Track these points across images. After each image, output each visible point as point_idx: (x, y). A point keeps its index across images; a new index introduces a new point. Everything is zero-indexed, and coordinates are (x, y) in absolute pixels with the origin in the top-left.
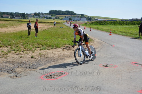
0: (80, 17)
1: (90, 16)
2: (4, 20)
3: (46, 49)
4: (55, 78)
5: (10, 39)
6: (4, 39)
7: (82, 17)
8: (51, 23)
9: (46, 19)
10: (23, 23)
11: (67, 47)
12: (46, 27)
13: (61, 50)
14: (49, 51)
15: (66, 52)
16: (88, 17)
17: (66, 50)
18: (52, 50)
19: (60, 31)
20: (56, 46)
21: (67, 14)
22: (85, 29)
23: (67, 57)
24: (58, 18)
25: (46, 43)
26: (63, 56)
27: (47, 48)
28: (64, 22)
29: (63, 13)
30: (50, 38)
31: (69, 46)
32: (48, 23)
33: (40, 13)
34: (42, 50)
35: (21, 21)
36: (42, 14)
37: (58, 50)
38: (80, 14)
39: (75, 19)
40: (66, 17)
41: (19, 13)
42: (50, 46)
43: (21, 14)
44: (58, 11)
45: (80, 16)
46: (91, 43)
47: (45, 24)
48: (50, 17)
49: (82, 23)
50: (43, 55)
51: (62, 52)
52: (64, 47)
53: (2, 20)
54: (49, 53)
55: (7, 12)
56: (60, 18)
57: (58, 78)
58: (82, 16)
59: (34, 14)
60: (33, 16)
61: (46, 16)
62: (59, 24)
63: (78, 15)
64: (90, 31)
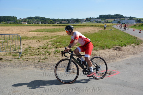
0: (129, 20)
1: (139, 18)
2: (62, 25)
3: (98, 50)
4: (107, 76)
5: (68, 41)
6: (63, 40)
7: (130, 20)
8: (101, 26)
9: (96, 23)
10: (77, 27)
11: (117, 48)
12: (97, 30)
13: (111, 50)
14: (101, 51)
15: (116, 52)
16: (138, 19)
17: (116, 51)
18: (103, 50)
19: (110, 33)
20: (106, 47)
21: (116, 18)
22: (134, 31)
23: (117, 57)
24: (108, 21)
25: (97, 45)
26: (113, 56)
27: (98, 48)
28: (113, 25)
29: (112, 16)
30: (100, 40)
31: (119, 47)
32: (98, 26)
33: (91, 18)
34: (95, 50)
35: (75, 26)
36: (93, 18)
37: (109, 51)
38: (129, 17)
39: (124, 21)
40: (114, 20)
41: (73, 19)
42: (101, 47)
43: (75, 20)
44: (108, 15)
45: (129, 18)
46: (142, 45)
47: (96, 27)
48: (99, 21)
49: (130, 26)
50: (95, 54)
51: (113, 52)
52: (115, 48)
53: (61, 25)
54: (101, 53)
55: (65, 19)
56: (109, 21)
57: (110, 76)
58: (131, 18)
59: (86, 19)
60: (85, 21)
61: (96, 20)
62: (108, 27)
63: (127, 17)
64: (140, 32)
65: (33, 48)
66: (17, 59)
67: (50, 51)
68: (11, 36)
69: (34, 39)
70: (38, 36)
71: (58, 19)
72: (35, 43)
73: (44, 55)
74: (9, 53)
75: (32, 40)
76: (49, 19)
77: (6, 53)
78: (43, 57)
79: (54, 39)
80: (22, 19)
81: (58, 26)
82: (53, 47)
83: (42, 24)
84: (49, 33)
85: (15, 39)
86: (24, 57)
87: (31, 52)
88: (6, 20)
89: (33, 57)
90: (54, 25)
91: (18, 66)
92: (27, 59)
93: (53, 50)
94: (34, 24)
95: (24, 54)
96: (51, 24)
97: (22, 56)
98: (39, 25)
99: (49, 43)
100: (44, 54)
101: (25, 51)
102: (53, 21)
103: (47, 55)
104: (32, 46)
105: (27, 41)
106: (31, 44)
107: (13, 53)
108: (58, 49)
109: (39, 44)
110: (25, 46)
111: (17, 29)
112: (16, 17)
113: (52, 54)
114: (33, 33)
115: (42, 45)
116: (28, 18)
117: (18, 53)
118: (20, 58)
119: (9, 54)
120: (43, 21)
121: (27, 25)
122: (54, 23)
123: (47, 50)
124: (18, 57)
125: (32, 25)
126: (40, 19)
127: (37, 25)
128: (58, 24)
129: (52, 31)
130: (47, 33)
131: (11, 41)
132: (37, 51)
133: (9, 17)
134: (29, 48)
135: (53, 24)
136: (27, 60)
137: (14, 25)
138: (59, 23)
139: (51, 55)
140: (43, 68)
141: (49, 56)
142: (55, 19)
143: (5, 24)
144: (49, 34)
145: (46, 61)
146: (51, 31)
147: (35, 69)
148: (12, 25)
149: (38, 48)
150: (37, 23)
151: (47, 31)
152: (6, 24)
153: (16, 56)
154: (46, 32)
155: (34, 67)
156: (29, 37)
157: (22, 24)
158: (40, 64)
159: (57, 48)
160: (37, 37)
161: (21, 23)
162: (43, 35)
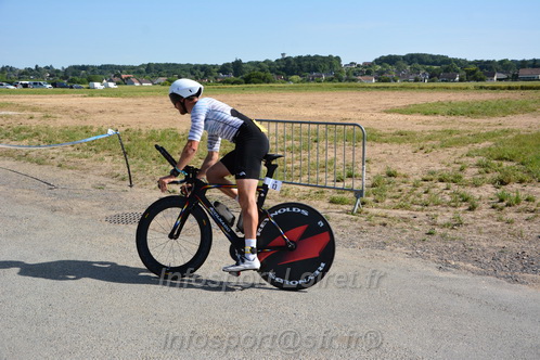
65: (405, 176)
66: (345, 215)
67: (474, 193)
68: (322, 127)
69: (403, 141)
70: (418, 128)
71: (501, 62)
72: (411, 157)
73: (450, 209)
74: (317, 190)
75: (395, 146)
76: (465, 61)
77: (309, 188)
78: (445, 216)
79: (487, 144)
80: (359, 66)
81: (504, 89)
82: (489, 177)
83: (433, 81)
84: (463, 119)
85: (335, 140)
86: (374, 211)
87: (398, 194)
88: (305, 69)
89: (404, 213)
90: (486, 88)
91: (351, 242)
92: (384, 220)
93: (488, 191)
94: (403, 84)
95: (370, 199)
96: (472, 84)
97: (363, 203)
98: (422, 88)
99: (464, 159)
100: (449, 204)
101: (373, 186)
102: (479, 71)
103: (464, 212)
104: (400, 167)
105: (378, 148)
106: (396, 160)
107: (331, 191)
108: (508, 187)
109: (426, 163)
110: (371, 166)
111: (342, 100)
112: (338, 59)
113: (484, 206)
114: (401, 117)
115: (437, 168)
116: (380, 61)
117: (352, 195)
118: (358, 212)
119: (320, 195)
120: (439, 70)
121: (377, 88)
122: (482, 80)
123: (461, 190)
124: (350, 208)
125: (394, 88)
126: (428, 63)
127: (414, 88)
128: (503, 84)
129: (479, 113)
130: (453, 118)
131: (322, 144)
132: (420, 190)
133: (317, 56)
134: (390, 175)
135: (480, 84)
136: (384, 225)
137: (330, 89)
138: (506, 79)
139: (478, 213)
140: (447, 264)
141: (470, 214)
142: (488, 62)
143: (300, 84)
144: (463, 124)
145: (458, 233)
146: (471, 111)
147: (417, 264)
148: (322, 88)
149: (425, 177)
150: (412, 78)
151: (453, 112)
152: (306, 84)
153: (342, 202)
154: (450, 114)
155: (410, 252)
156: (385, 135)
157: (359, 84)
158: (435, 242)
159: (506, 184)
160: (414, 134)
161: (354, 80)
162: (439, 128)
